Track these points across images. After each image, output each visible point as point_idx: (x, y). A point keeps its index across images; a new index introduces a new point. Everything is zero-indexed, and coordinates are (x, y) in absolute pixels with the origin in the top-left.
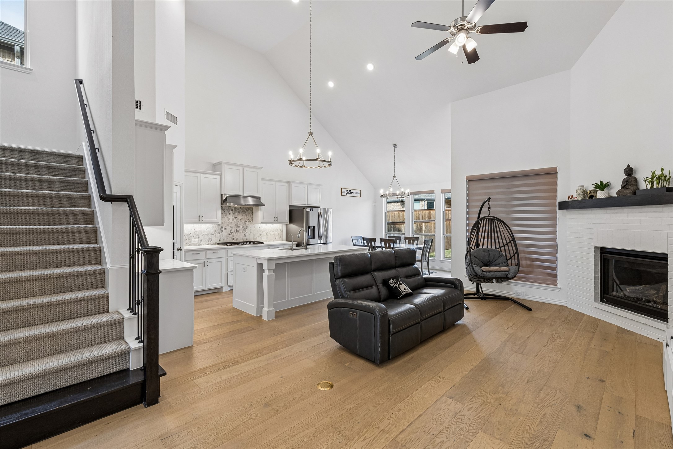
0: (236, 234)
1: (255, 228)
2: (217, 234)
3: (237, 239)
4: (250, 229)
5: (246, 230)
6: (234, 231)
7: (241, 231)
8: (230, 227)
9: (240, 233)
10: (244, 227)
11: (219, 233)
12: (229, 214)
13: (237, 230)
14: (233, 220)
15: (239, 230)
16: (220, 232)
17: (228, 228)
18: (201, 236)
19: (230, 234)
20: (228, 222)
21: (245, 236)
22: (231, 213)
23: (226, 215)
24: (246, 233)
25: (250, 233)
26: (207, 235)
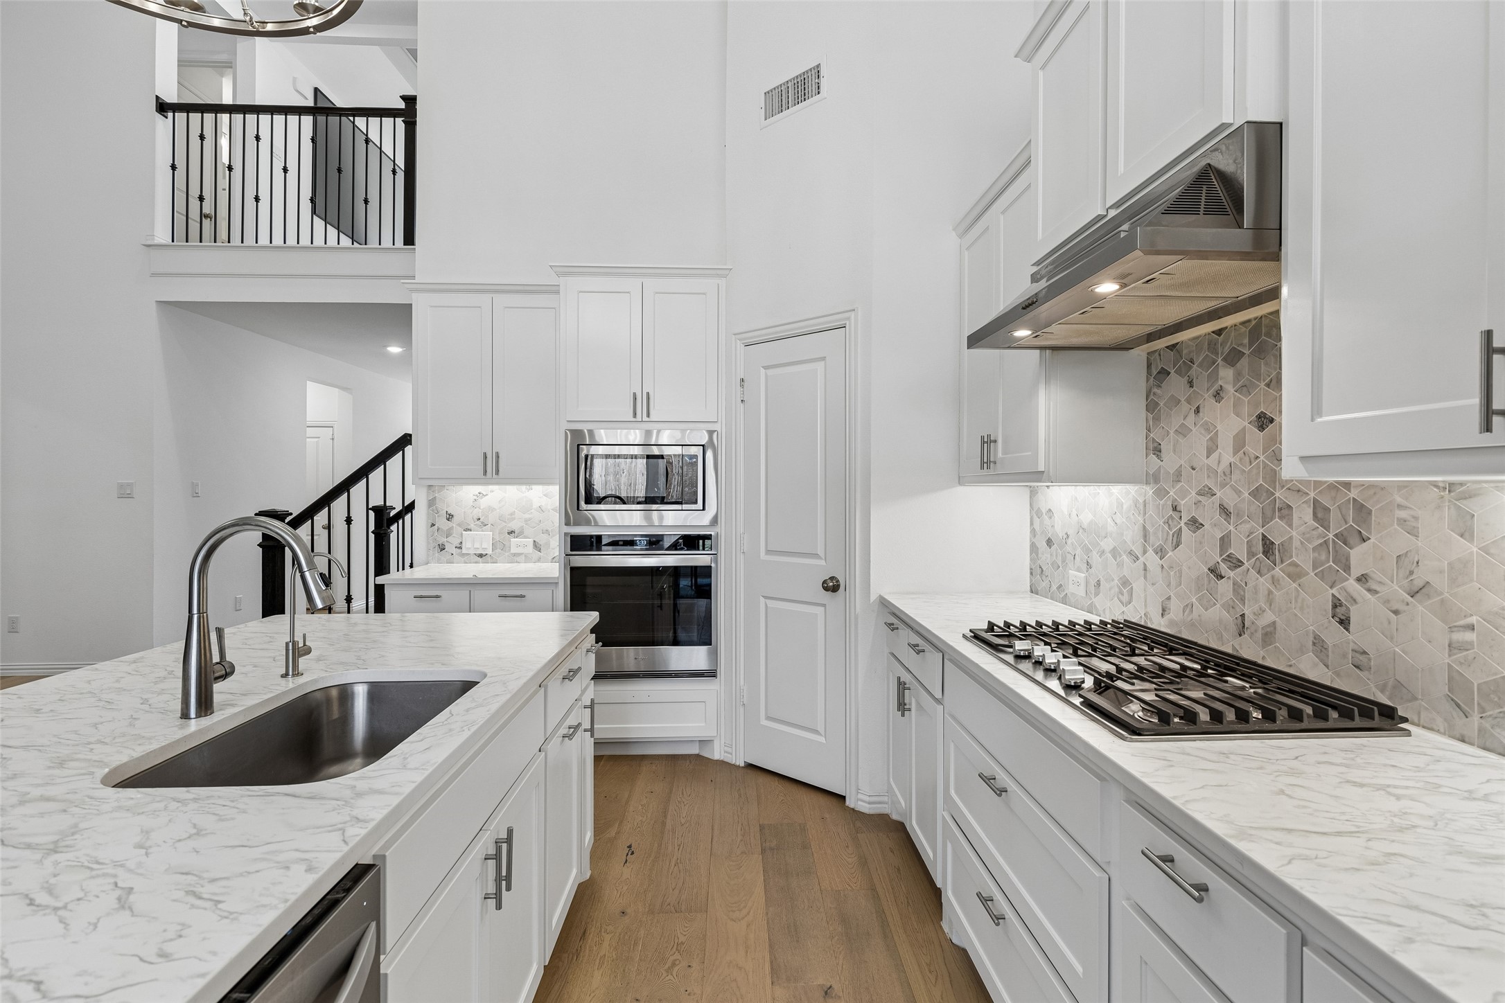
0: (1264, 582)
1: (1466, 533)
2: (1152, 559)
3: (1269, 635)
4: (1400, 542)
5: (1358, 555)
6: (1251, 554)
7: (1303, 559)
8: (1225, 511)
9: (1296, 574)
10: (1334, 516)
11: (1161, 552)
12: (1218, 395)
13: (1268, 547)
14: (1239, 443)
15: (1285, 549)
16: (1168, 547)
17: (1210, 516)
18: (1095, 558)
19: (1224, 568)
20: (1209, 468)
21: (1344, 622)
22: (1230, 389)
23: (1197, 411)
24: (1352, 585)
25: (1396, 590)
26: (1115, 553)
